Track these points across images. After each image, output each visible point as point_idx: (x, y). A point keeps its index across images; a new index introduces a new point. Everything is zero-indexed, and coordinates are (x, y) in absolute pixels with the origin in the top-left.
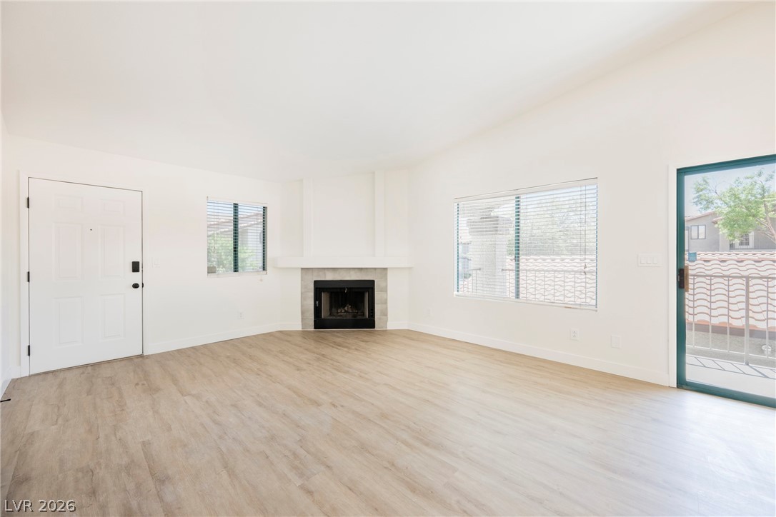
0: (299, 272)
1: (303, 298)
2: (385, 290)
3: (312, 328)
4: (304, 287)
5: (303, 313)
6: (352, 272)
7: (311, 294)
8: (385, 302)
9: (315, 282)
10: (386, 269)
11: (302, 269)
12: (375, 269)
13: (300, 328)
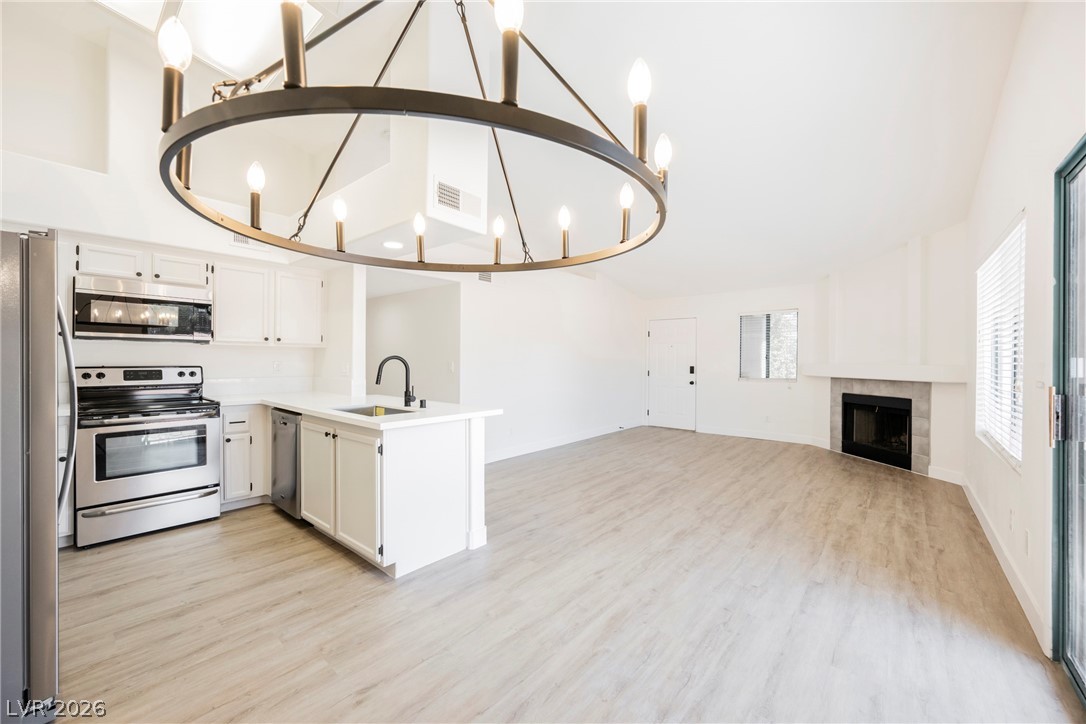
0: (829, 382)
1: (833, 414)
2: (927, 416)
3: (839, 451)
4: (833, 400)
5: (832, 431)
6: (882, 386)
7: (839, 409)
8: (927, 434)
9: (844, 395)
10: (928, 384)
11: (832, 378)
12: (912, 382)
13: (828, 448)
